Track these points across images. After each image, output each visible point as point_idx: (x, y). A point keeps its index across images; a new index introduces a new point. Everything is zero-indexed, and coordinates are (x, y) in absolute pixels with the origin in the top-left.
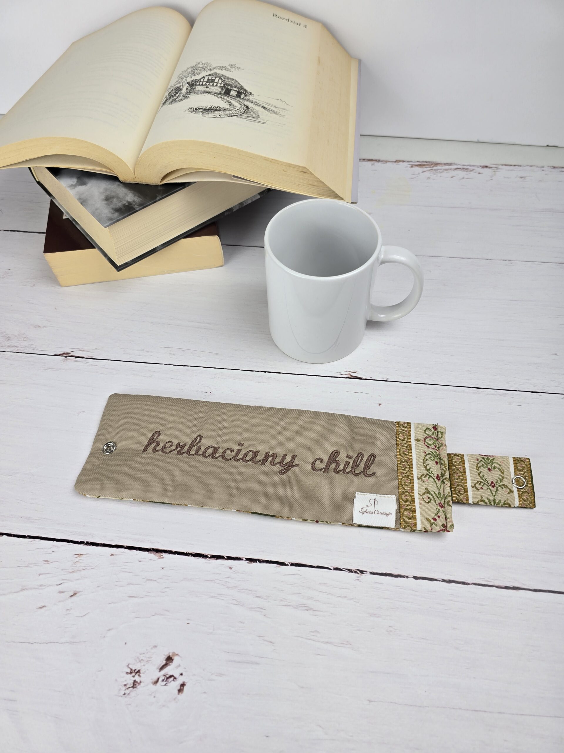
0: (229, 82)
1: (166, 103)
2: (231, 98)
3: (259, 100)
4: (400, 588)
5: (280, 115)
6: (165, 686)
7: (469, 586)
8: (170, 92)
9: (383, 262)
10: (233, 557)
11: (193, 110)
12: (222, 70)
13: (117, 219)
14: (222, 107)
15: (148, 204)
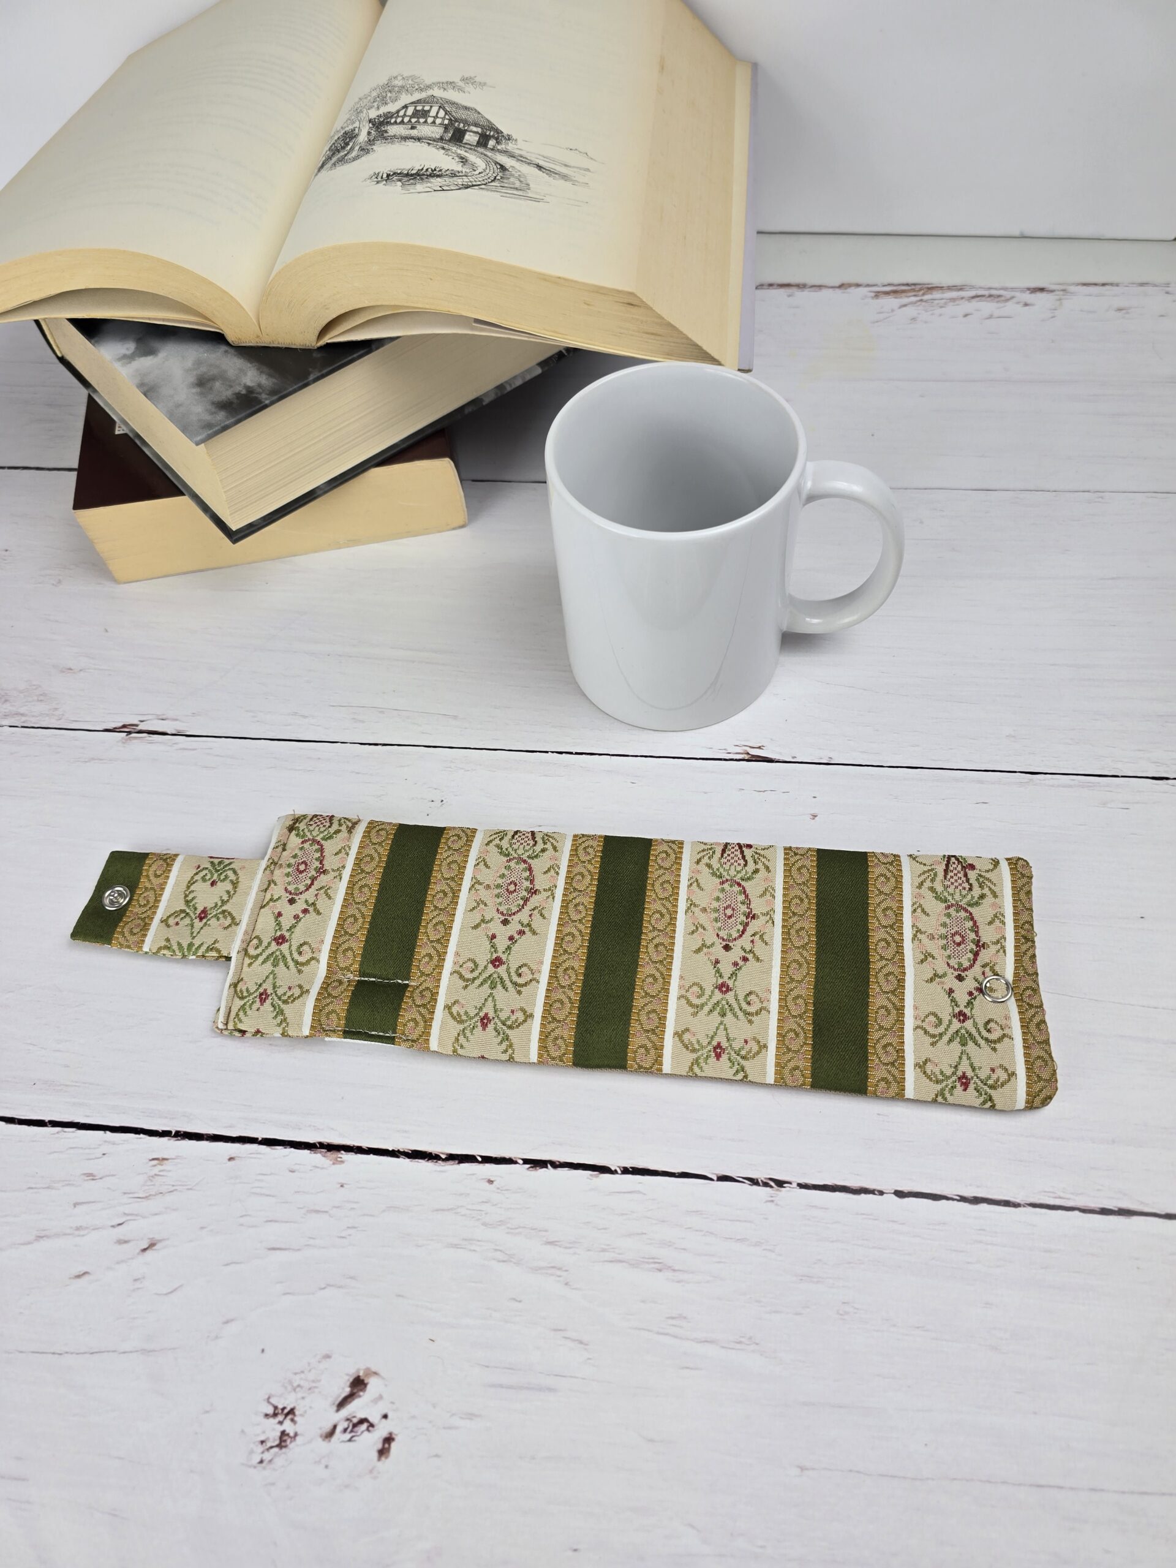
0: (461, 114)
1: (325, 166)
2: (465, 149)
3: (528, 152)
4: (864, 1216)
5: (574, 182)
6: (350, 1444)
7: (1019, 1209)
8: (334, 144)
9: (811, 498)
10: (496, 1158)
11: (382, 178)
12: (445, 89)
13: (223, 425)
14: (445, 167)
15: (291, 389)
